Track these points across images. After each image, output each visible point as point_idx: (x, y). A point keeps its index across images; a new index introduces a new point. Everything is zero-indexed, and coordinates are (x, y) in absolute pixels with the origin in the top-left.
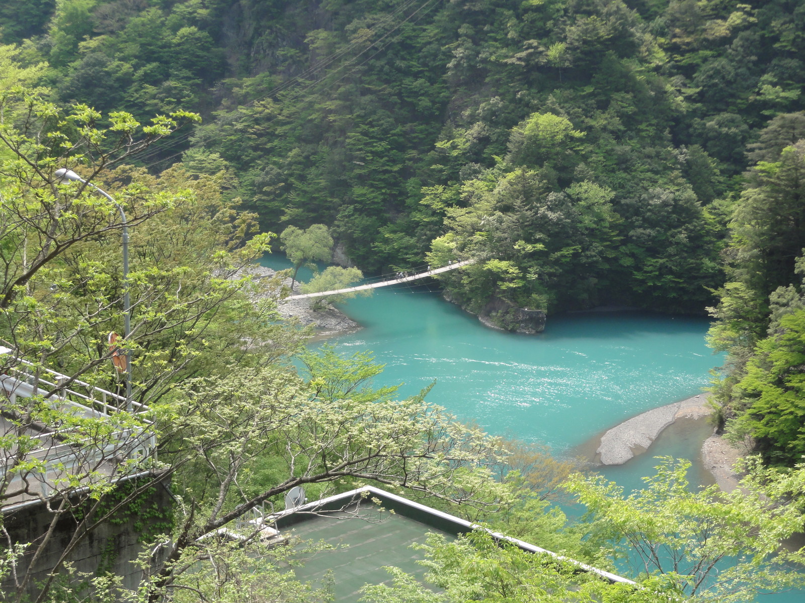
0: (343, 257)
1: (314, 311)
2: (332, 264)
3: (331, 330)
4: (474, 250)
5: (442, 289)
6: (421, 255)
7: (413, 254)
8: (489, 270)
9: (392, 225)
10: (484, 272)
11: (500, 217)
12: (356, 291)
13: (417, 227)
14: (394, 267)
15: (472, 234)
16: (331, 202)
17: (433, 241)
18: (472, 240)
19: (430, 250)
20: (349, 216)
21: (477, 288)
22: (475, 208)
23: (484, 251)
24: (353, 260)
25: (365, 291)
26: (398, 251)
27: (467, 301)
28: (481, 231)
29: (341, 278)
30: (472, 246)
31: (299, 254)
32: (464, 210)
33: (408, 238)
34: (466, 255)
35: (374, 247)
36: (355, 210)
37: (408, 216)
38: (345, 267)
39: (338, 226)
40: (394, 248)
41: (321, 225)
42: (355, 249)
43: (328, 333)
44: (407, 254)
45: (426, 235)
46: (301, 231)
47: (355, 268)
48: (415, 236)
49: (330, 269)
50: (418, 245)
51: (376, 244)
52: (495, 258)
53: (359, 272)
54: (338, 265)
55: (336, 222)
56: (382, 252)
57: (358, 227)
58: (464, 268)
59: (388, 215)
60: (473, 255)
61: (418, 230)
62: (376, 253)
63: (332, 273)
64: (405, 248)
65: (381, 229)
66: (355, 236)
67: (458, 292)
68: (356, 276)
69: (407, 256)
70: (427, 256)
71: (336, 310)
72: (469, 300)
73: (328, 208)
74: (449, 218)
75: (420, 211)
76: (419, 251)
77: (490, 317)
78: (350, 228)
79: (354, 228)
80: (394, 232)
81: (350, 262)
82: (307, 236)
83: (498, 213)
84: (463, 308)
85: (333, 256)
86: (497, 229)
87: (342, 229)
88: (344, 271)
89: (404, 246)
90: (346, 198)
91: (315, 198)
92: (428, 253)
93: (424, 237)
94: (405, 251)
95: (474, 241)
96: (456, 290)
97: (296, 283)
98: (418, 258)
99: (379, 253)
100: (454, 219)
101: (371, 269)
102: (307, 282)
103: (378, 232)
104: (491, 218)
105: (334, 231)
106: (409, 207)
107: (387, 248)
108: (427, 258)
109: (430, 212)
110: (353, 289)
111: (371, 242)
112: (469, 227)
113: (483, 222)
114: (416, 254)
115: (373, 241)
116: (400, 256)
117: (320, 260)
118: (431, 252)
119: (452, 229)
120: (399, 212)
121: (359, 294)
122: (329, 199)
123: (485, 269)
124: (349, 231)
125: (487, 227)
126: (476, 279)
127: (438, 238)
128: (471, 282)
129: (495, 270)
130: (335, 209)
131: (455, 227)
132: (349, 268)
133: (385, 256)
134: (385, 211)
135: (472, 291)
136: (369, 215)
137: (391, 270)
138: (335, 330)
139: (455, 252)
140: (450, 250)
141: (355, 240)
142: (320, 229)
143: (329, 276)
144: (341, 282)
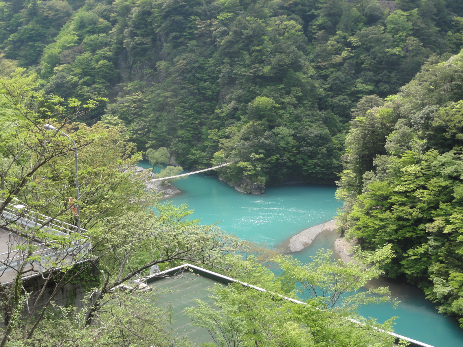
0: (174, 162)
1: (162, 186)
2: (169, 165)
3: (169, 194)
5: (219, 175)
6: (209, 160)
7: (205, 160)
8: (239, 166)
9: (196, 147)
10: (237, 167)
11: (243, 143)
12: (180, 177)
15: (231, 151)
17: (214, 154)
18: (231, 153)
19: (213, 158)
20: (176, 143)
21: (234, 175)
22: (232, 139)
23: (237, 158)
24: (178, 163)
25: (184, 176)
26: (199, 159)
27: (229, 181)
28: (235, 149)
29: (174, 171)
30: (231, 156)
31: (155, 161)
32: (228, 140)
33: (203, 153)
34: (229, 160)
35: (188, 157)
36: (179, 141)
37: (203, 143)
38: (175, 166)
39: (172, 148)
40: (197, 158)
41: (164, 148)
42: (180, 158)
43: (168, 196)
44: (202, 160)
45: (211, 151)
46: (155, 150)
47: (180, 166)
48: (206, 152)
49: (169, 167)
50: (208, 156)
52: (242, 161)
53: (181, 168)
54: (172, 165)
55: (171, 146)
56: (191, 159)
57: (180, 148)
58: (228, 166)
59: (194, 143)
60: (232, 160)
61: (207, 149)
62: (189, 160)
63: (169, 169)
65: (191, 149)
66: (179, 152)
68: (180, 170)
71: (171, 185)
72: (231, 180)
73: (167, 140)
74: (221, 143)
75: (208, 141)
76: (208, 158)
77: (240, 187)
78: (177, 149)
80: (197, 150)
82: (158, 152)
83: (243, 141)
84: (228, 183)
85: (170, 161)
86: (242, 148)
87: (174, 149)
88: (174, 168)
89: (201, 156)
90: (175, 135)
91: (161, 136)
92: (212, 160)
96: (225, 176)
97: (154, 174)
98: (207, 162)
100: (223, 144)
101: (187, 167)
102: (159, 173)
103: (190, 151)
104: (239, 143)
105: (170, 150)
106: (203, 139)
107: (194, 158)
108: (212, 162)
109: (212, 141)
110: (179, 176)
112: (230, 147)
113: (236, 145)
114: (207, 160)
115: (187, 154)
116: (200, 161)
117: (164, 163)
119: (222, 148)
120: (199, 141)
121: (181, 178)
122: (168, 136)
125: (238, 148)
126: (233, 171)
127: (216, 153)
128: (231, 172)
129: (242, 166)
130: (170, 140)
131: (224, 148)
132: (177, 167)
133: (193, 161)
134: (192, 141)
135: (232, 176)
136: (185, 143)
137: (196, 167)
138: (171, 194)
139: (224, 158)
140: (222, 158)
141: (179, 154)
142: (164, 149)
143: (168, 170)
144: (173, 173)
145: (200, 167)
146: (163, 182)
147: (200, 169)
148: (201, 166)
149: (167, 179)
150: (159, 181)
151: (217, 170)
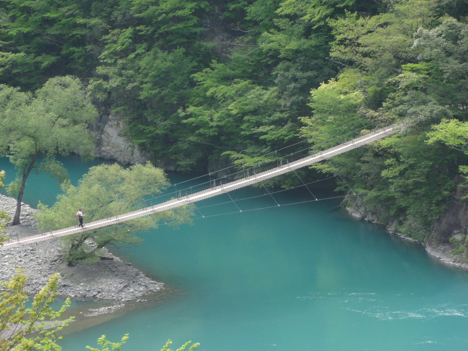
0: (121, 143)
1: (70, 264)
3: (108, 303)
4: (402, 103)
5: (342, 193)
6: (289, 124)
7: (273, 123)
8: (439, 143)
9: (220, 66)
10: (429, 148)
11: (452, 27)
12: (157, 214)
13: (276, 64)
14: (235, 155)
15: (395, 70)
16: (84, 26)
17: (313, 92)
18: (396, 84)
19: (309, 112)
20: (124, 53)
21: (417, 185)
22: (397, 14)
23: (424, 103)
24: (143, 147)
25: (176, 210)
26: (239, 119)
27: (397, 216)
28: (414, 60)
29: (122, 188)
30: (398, 96)
31: (26, 144)
32: (372, 21)
33: (257, 90)
34: (388, 115)
35: (187, 117)
36: (137, 38)
37: (254, 42)
38: (127, 165)
39: (106, 78)
40: (229, 115)
41: (68, 79)
42: (147, 123)
43: (103, 310)
44: (259, 124)
45: (295, 79)
46: (24, 96)
47: (149, 164)
48: (274, 85)
49: (97, 170)
50: (282, 102)
51: (191, 109)
52: (449, 118)
53: (158, 173)
54: (111, 161)
55: (100, 70)
56: (204, 125)
57: (146, 75)
58: (385, 143)
59: (209, 45)
60: (402, 115)
61: (279, 70)
62: (193, 129)
63: (101, 180)
64: (254, 112)
65: (197, 76)
66: (143, 95)
67: (376, 197)
68: (153, 181)
69: (261, 129)
70: (302, 125)
71: (117, 259)
72: (402, 211)
73: (80, 42)
75: (278, 29)
76: (285, 115)
78: (130, 78)
79: (139, 78)
80: (227, 79)
81: (137, 153)
82: (38, 104)
83: (448, 20)
84: (391, 229)
85: (99, 143)
86: (449, 54)
87: (114, 83)
88: (125, 173)
89: (251, 107)
90: (117, 15)
91: (50, 22)
92: (305, 120)
93: (292, 85)
94: (254, 119)
95: (402, 85)
96: (373, 193)
97: (26, 208)
98: (283, 131)
99: (198, 127)
100: (353, 43)
101: (184, 163)
103: (193, 84)
104: (433, 32)
105: (99, 88)
106: (256, 23)
107: (216, 116)
108: (304, 130)
109: (299, 29)
110: (149, 210)
111: (178, 106)
112: (387, 56)
113: (416, 43)
114: (280, 123)
115: (183, 103)
116: (245, 130)
117: (73, 154)
118: (311, 115)
119: (351, 63)
120: (235, 34)
121: (161, 218)
122: (80, 21)
123: (430, 141)
124: (130, 86)
125: (427, 53)
126: (412, 167)
127: (323, 86)
128: (402, 174)
129: (452, 142)
130: (95, 41)
131: (357, 58)
132: (138, 166)
133: (211, 132)
134: (203, 36)
135: (406, 192)
136: (168, 48)
137: (228, 160)
138: (119, 301)
139: (362, 110)
140: (352, 109)
141: (143, 105)
142: (65, 86)
143: (96, 187)
144: (122, 196)
145: (249, 161)
146: (74, 247)
147: (251, 171)
148: (252, 155)
149: (95, 231)
150: (54, 240)
151: (333, 169)
